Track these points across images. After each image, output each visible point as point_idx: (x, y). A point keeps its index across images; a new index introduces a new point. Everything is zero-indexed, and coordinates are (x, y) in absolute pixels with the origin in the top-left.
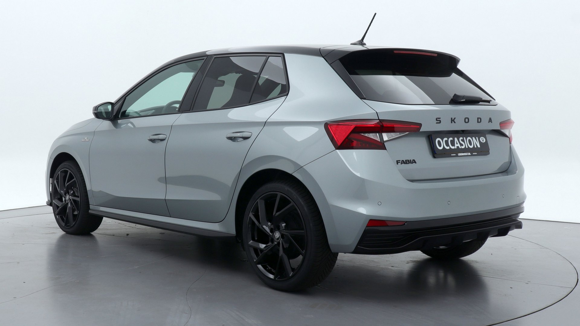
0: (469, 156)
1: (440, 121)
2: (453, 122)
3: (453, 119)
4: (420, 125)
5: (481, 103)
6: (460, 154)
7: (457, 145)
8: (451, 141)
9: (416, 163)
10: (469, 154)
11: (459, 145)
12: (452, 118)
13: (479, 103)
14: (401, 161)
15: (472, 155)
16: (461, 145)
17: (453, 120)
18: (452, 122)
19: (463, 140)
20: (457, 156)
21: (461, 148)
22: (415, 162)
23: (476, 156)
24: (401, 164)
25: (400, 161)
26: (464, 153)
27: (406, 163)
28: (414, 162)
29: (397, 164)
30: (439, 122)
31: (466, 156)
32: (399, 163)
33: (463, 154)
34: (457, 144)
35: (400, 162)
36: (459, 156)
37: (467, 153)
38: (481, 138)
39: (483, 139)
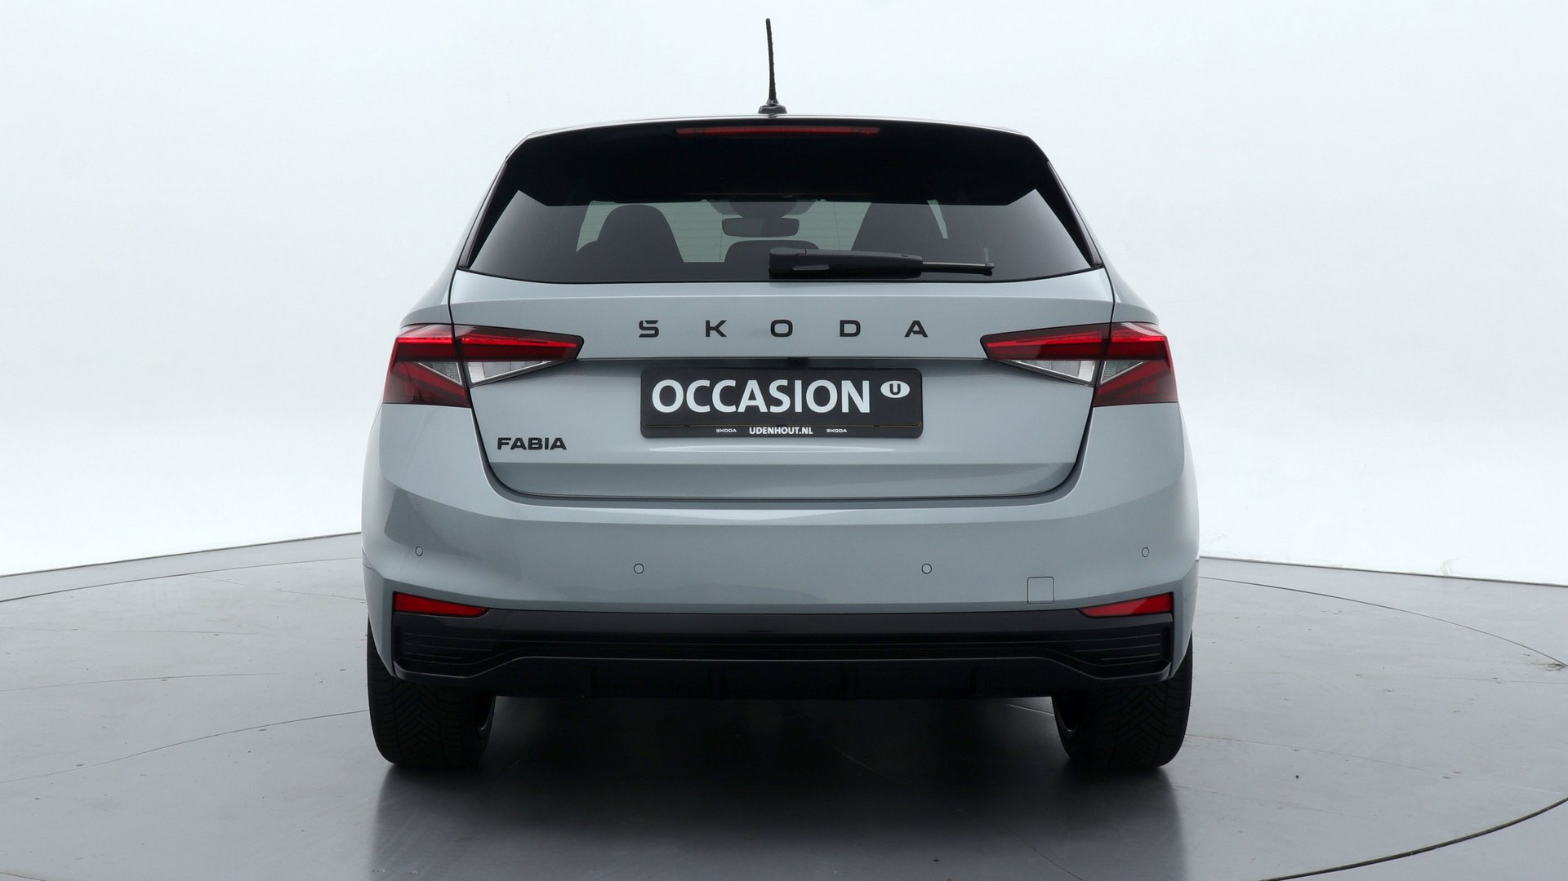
0: (808, 436)
1: (656, 330)
2: (713, 333)
3: (712, 325)
4: (579, 342)
5: (924, 275)
6: (757, 430)
7: (753, 401)
8: (726, 388)
9: (564, 448)
10: (806, 431)
11: (760, 403)
12: (708, 323)
13: (918, 274)
14: (511, 443)
15: (819, 434)
16: (770, 401)
17: (711, 328)
18: (708, 335)
19: (789, 391)
20: (744, 435)
21: (769, 412)
22: (563, 446)
23: (843, 440)
24: (512, 448)
25: (510, 439)
26: (781, 426)
27: (530, 448)
28: (559, 447)
29: (500, 448)
30: (653, 332)
31: (786, 436)
32: (503, 446)
33: (774, 430)
34: (752, 397)
35: (508, 444)
36: (756, 436)
37: (797, 428)
38: (891, 386)
39: (899, 386)
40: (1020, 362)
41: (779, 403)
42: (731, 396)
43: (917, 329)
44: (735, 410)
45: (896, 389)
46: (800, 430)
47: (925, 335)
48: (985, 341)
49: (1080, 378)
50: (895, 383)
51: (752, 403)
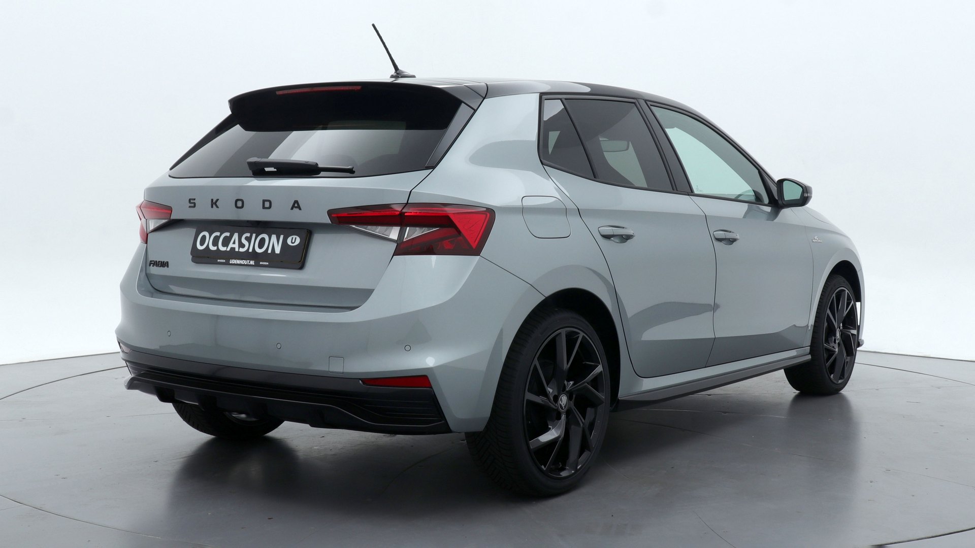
0: (251, 265)
1: (195, 204)
3: (214, 201)
4: (169, 209)
6: (232, 261)
7: (234, 245)
8: (225, 237)
9: (169, 267)
10: (252, 263)
12: (212, 200)
13: (319, 173)
14: (153, 263)
15: (257, 265)
16: (241, 245)
17: (214, 203)
18: (212, 207)
20: (227, 263)
21: (239, 251)
22: (168, 265)
23: (267, 269)
24: (153, 266)
25: (153, 261)
26: (243, 259)
28: (166, 266)
30: (193, 205)
31: (244, 265)
32: (151, 265)
33: (238, 262)
36: (232, 264)
37: (249, 261)
38: (292, 238)
39: (296, 238)
40: (354, 226)
41: (243, 246)
42: (226, 242)
43: (296, 205)
44: (225, 249)
45: (294, 241)
46: (249, 262)
47: (300, 209)
48: (330, 213)
49: (390, 237)
50: (294, 237)
51: (233, 246)
